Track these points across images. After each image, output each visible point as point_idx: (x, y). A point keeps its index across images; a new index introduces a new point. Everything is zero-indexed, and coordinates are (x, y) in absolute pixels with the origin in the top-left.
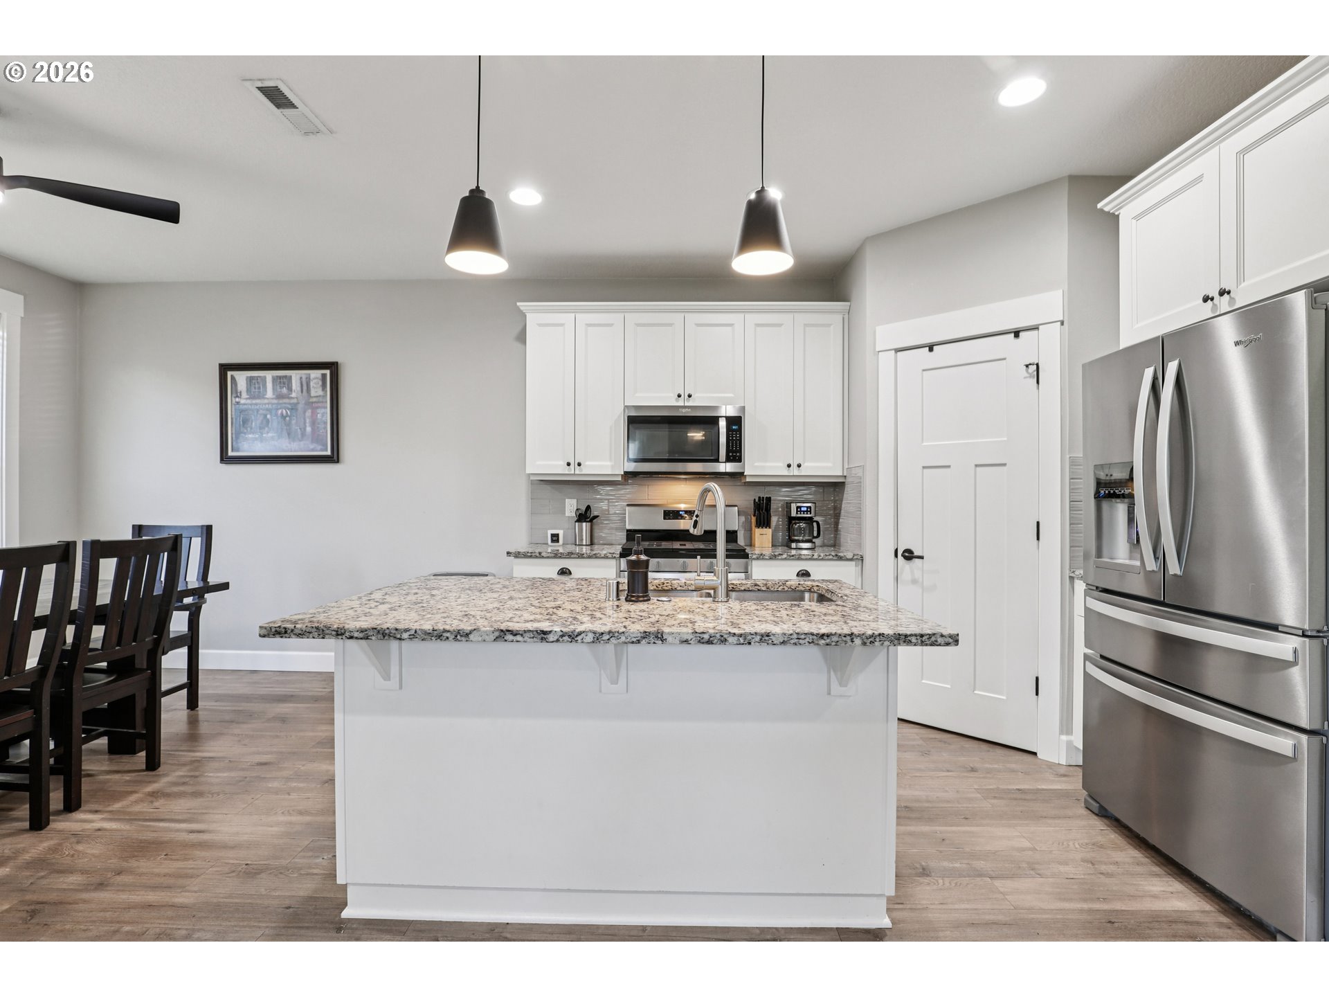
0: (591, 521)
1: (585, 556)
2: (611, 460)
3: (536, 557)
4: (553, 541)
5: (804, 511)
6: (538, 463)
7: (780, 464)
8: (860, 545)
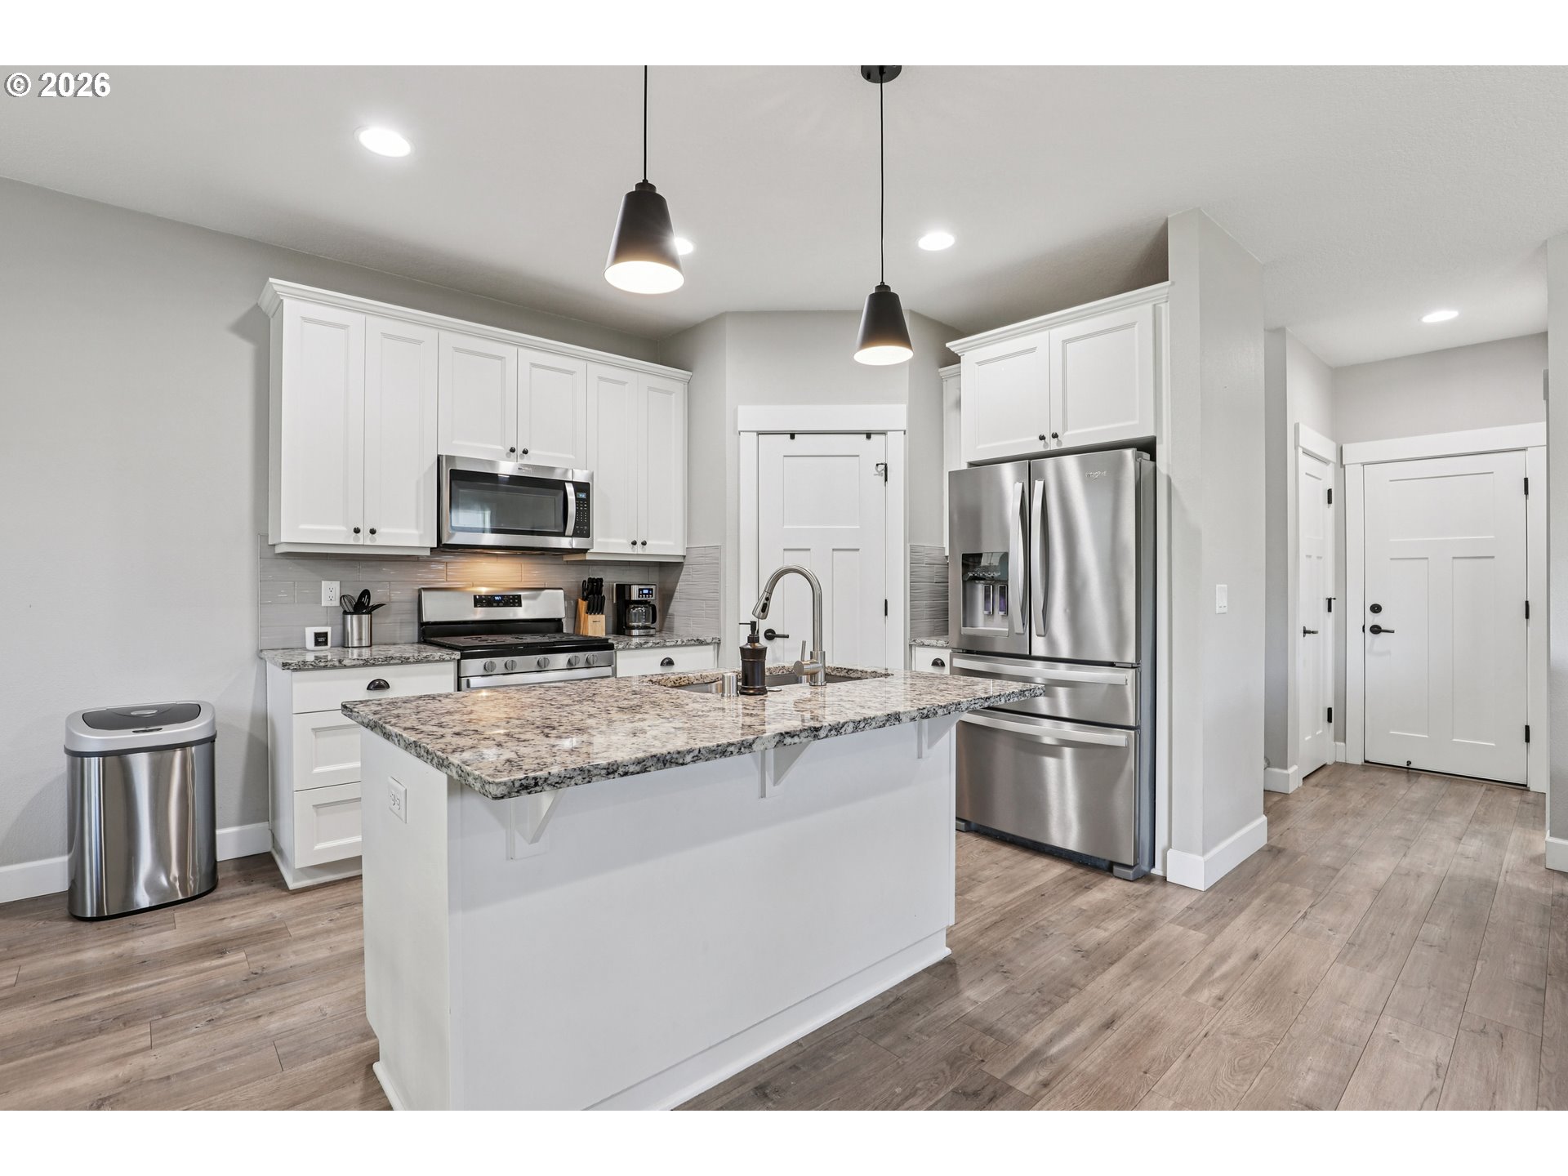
0: (369, 613)
1: (411, 660)
2: (417, 528)
3: (334, 667)
4: (317, 643)
5: (646, 594)
6: (303, 527)
7: (624, 541)
8: (719, 630)
